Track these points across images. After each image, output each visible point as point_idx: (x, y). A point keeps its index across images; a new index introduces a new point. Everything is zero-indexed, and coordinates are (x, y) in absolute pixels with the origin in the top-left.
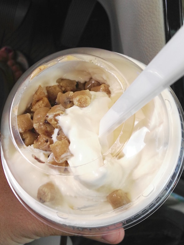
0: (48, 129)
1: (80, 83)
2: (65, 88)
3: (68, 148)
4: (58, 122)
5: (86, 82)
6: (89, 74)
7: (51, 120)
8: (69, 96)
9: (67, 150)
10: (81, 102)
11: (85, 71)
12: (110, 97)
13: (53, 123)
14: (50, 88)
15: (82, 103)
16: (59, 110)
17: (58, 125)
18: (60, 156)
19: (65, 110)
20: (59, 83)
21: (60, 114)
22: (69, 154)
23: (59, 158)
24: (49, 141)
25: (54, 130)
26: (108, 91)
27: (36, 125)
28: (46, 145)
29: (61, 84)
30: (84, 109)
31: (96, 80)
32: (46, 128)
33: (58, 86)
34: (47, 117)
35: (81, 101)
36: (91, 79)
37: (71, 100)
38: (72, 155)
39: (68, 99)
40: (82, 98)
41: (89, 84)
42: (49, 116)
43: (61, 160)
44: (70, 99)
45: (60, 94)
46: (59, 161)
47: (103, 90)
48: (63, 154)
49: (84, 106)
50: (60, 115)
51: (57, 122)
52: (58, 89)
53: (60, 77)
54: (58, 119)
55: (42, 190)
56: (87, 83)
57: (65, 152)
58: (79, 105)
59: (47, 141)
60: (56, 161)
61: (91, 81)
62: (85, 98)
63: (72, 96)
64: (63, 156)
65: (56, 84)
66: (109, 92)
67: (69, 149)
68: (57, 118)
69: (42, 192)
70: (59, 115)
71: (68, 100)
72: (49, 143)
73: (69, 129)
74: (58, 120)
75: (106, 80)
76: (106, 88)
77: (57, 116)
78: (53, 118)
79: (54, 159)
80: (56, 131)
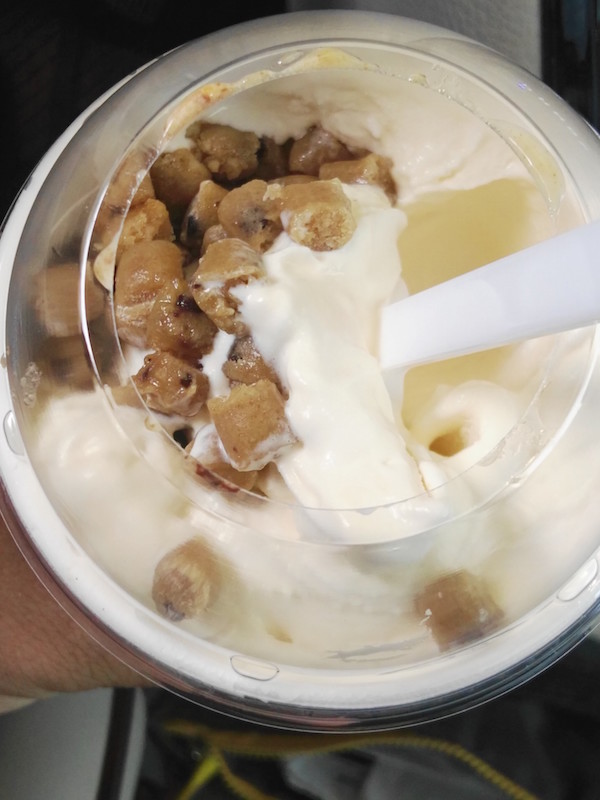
0: (194, 334)
1: (272, 141)
2: (220, 161)
3: (283, 412)
4: (240, 309)
5: (290, 142)
6: (313, 108)
7: (213, 300)
8: (265, 198)
9: (281, 422)
10: (320, 229)
11: (300, 98)
12: (394, 203)
13: (219, 314)
14: (165, 161)
15: (324, 235)
16: (243, 259)
17: (237, 319)
18: (253, 445)
19: (261, 260)
20: (196, 141)
21: (250, 280)
22: (286, 438)
23: (247, 452)
24: (194, 381)
25: (214, 336)
26: (387, 183)
27: (127, 312)
28: (184, 395)
29: (207, 146)
30: (329, 256)
31: (335, 133)
32: (186, 328)
33: (194, 151)
34: (198, 286)
35: (318, 226)
36: (314, 129)
37: (270, 217)
38: (298, 443)
39: (256, 210)
40: (327, 212)
41: (306, 150)
42: (205, 284)
43: (256, 460)
44: (266, 212)
45: (207, 186)
46: (249, 464)
47: (374, 179)
48: (263, 437)
49: (330, 245)
50: (246, 282)
51: (236, 309)
52: (195, 165)
53: (197, 118)
54: (241, 299)
55: (175, 572)
56: (295, 146)
57: (272, 429)
58: (309, 240)
59: (186, 383)
60: (234, 465)
61: (313, 140)
62: (337, 215)
63: (279, 200)
64: (265, 445)
65: (186, 144)
66: (391, 188)
67: (285, 419)
68: (237, 292)
69: (175, 580)
70: (244, 280)
71: (258, 215)
72: (193, 388)
73: (284, 338)
74: (241, 303)
75: (378, 140)
76: (384, 172)
77: (234, 286)
78: (219, 293)
79: (217, 451)
80: (224, 342)
